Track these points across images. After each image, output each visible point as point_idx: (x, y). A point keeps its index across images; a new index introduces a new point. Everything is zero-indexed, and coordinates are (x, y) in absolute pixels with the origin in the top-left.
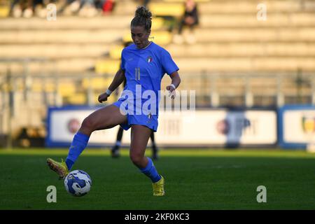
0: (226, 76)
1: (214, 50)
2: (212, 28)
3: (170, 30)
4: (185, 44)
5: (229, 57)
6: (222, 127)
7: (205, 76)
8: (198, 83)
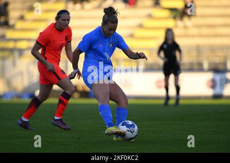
0: (213, 49)
1: (205, 31)
2: (203, 16)
3: (175, 18)
4: (185, 27)
5: (215, 36)
6: (211, 84)
7: (198, 49)
8: (194, 54)
